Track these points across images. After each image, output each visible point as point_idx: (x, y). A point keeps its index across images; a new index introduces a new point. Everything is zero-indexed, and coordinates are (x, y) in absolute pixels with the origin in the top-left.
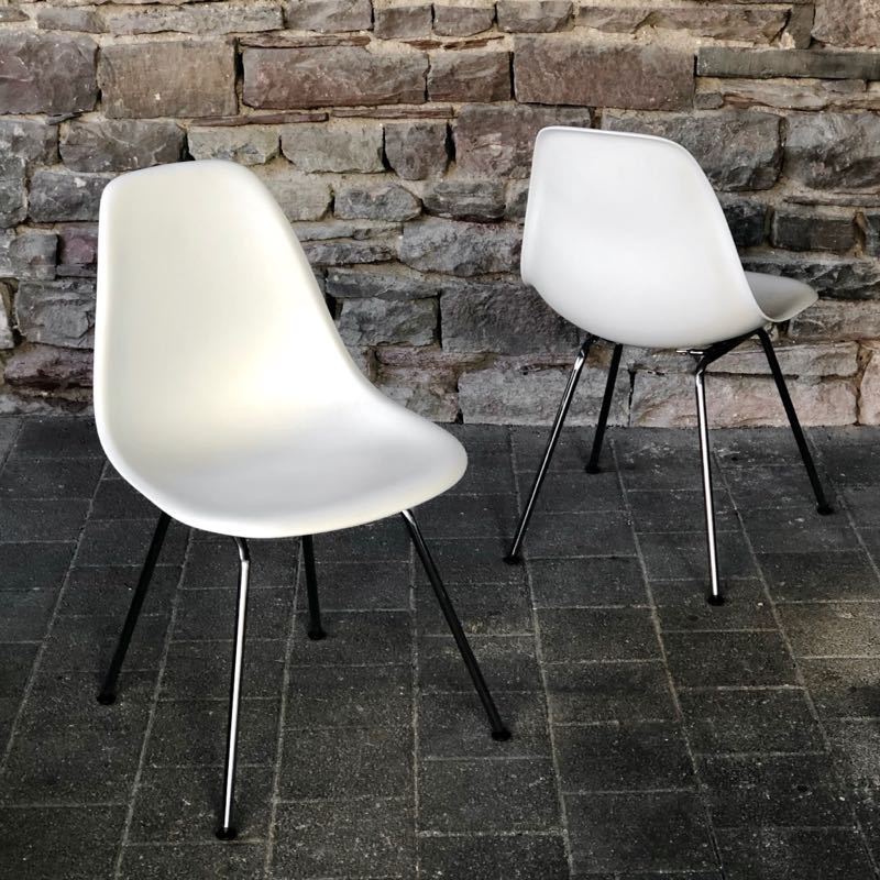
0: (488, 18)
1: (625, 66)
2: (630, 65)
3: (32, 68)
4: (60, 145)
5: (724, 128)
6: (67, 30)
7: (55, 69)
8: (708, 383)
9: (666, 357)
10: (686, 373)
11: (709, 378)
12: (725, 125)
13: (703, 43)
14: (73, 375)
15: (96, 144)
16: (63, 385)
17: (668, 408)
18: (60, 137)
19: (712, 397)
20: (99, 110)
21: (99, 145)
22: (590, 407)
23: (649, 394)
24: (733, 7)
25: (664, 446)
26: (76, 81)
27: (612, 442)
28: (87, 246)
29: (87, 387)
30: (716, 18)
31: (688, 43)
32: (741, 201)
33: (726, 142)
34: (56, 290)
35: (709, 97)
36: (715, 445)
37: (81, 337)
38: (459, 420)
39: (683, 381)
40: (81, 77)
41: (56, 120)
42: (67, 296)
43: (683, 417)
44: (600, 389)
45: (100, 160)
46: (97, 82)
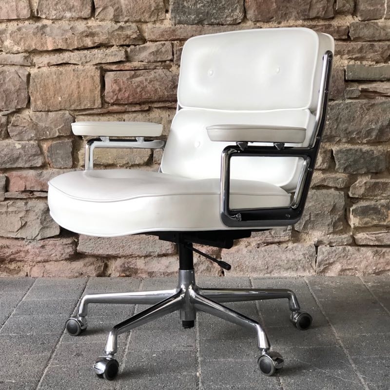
4: (8, 126)
5: (361, 107)
6: (13, 65)
7: (6, 86)
8: (358, 250)
9: (335, 236)
10: (346, 245)
11: (359, 248)
12: (362, 106)
13: (349, 63)
14: (13, 254)
15: (27, 125)
16: (7, 259)
17: (337, 265)
18: (8, 122)
19: (361, 257)
20: (29, 108)
21: (28, 125)
22: (294, 266)
23: (326, 256)
24: (364, 43)
25: (336, 283)
26: (17, 91)
27: (307, 282)
28: (21, 181)
29: (20, 261)
30: (355, 48)
31: (340, 63)
32: (373, 148)
33: (363, 115)
34: (4, 206)
35: (352, 91)
36: (365, 282)
37: (17, 231)
38: (222, 275)
39: (344, 249)
40: (19, 89)
41: (6, 112)
42: (10, 209)
43: (346, 269)
44: (299, 255)
45: (29, 134)
46: (28, 92)
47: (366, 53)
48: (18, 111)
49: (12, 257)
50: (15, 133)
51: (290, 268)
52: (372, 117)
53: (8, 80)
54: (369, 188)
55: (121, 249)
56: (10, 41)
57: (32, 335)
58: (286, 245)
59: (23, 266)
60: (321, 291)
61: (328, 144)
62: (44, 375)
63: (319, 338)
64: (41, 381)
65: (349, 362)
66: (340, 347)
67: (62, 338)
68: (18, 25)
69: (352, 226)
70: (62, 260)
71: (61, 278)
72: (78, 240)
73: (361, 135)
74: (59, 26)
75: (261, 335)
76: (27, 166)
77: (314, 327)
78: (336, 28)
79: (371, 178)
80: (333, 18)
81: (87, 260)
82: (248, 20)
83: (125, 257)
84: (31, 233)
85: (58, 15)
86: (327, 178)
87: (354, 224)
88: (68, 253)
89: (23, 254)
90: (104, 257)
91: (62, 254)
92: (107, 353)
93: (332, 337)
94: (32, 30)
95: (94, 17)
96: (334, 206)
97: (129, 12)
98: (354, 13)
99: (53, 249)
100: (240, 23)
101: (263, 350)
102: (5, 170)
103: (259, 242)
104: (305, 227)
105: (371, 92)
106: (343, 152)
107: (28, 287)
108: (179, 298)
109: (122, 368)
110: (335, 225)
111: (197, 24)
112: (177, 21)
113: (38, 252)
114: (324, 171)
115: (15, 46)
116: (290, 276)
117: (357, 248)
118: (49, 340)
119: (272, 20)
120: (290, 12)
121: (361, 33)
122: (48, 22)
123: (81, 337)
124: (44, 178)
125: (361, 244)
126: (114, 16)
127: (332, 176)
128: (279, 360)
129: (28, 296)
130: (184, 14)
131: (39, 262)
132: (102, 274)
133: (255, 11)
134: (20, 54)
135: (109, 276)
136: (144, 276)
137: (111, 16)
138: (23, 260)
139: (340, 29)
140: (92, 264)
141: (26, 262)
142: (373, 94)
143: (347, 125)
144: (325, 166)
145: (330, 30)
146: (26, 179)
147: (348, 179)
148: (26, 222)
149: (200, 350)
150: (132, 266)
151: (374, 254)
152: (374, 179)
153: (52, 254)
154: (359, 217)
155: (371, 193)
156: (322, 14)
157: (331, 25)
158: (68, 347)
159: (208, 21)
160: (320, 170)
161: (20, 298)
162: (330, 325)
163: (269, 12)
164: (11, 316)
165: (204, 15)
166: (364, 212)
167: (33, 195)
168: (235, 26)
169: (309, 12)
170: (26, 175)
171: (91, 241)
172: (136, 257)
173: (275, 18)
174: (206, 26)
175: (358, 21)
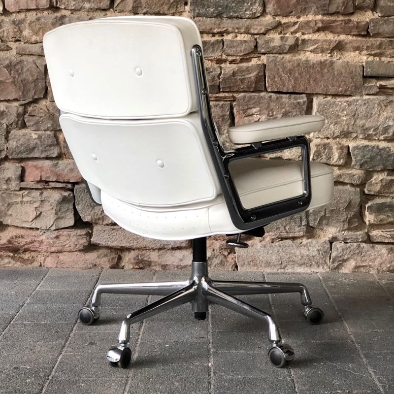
0: (252, 45)
1: (326, 71)
2: (328, 71)
3: (12, 74)
4: (25, 116)
5: (379, 104)
6: (31, 55)
7: (24, 75)
8: (373, 247)
9: (350, 233)
10: (360, 242)
11: (374, 245)
12: (380, 102)
13: (367, 59)
14: (27, 244)
15: (43, 115)
16: (21, 249)
17: (351, 262)
18: (25, 112)
19: (375, 255)
20: (47, 98)
21: (45, 115)
22: (308, 262)
23: (340, 253)
24: (383, 39)
25: (350, 279)
26: (35, 81)
27: (321, 278)
28: (37, 171)
29: (34, 251)
30: (374, 44)
31: (359, 59)
32: (390, 145)
33: (381, 112)
34: (20, 195)
35: (371, 87)
36: (379, 279)
37: (32, 221)
38: (236, 269)
39: (359, 246)
40: (37, 79)
41: (24, 102)
42: (25, 199)
43: (360, 267)
44: (313, 251)
45: (46, 124)
46: (46, 82)
47: (385, 49)
48: (35, 101)
49: (26, 247)
50: (32, 123)
51: (304, 264)
52: (390, 114)
53: (25, 69)
54: (385, 185)
55: (135, 242)
56: (29, 31)
57: (46, 324)
58: (301, 241)
59: (37, 256)
60: (334, 287)
61: (345, 140)
62: (58, 362)
63: (331, 333)
64: (55, 367)
65: (360, 356)
66: (352, 341)
67: (75, 327)
68: (37, 15)
69: (367, 223)
70: (76, 251)
71: (75, 269)
72: (92, 231)
73: (378, 132)
74: (78, 17)
75: (272, 327)
76: (43, 156)
77: (326, 322)
78: (355, 23)
79: (388, 175)
80: (352, 14)
81: (101, 251)
82: (267, 14)
83: (139, 249)
84: (46, 223)
85: (77, 5)
86: (343, 175)
87: (369, 221)
88: (82, 244)
89: (37, 244)
90: (118, 249)
91: (76, 245)
92: (120, 342)
93: (344, 332)
94: (51, 20)
95: (113, 8)
96: (350, 203)
97: (148, 4)
98: (374, 9)
99: (67, 240)
100: (259, 17)
101: (274, 342)
102: (21, 160)
103: (273, 237)
104: (320, 223)
105: (389, 88)
106: (360, 149)
107: (42, 277)
108: (192, 290)
109: (135, 356)
110: (350, 222)
111: (216, 17)
112: (196, 13)
113: (52, 242)
114: (340, 167)
115: (34, 36)
116: (303, 271)
117: (371, 245)
118: (63, 329)
119: (291, 14)
120: (311, 7)
121: (381, 29)
122: (67, 13)
123: (95, 327)
124: (60, 168)
125: (376, 241)
126: (133, 7)
127: (347, 172)
128: (289, 352)
129: (42, 286)
130: (203, 7)
131: (53, 252)
132: (116, 266)
133: (274, 5)
134: (38, 44)
135: (123, 268)
136: (157, 268)
137: (130, 8)
138: (37, 250)
139: (360, 25)
140: (106, 256)
141: (40, 252)
142: (391, 91)
143: (364, 121)
144: (341, 162)
145: (350, 25)
146: (41, 169)
147: (364, 175)
148: (41, 213)
149: (212, 342)
150: (145, 259)
151: (389, 252)
152: (390, 176)
153: (66, 245)
154: (374, 214)
155: (387, 190)
156: (341, 9)
157: (350, 21)
158: (82, 336)
159: (227, 15)
160: (336, 166)
161: (34, 287)
162: (342, 321)
163: (288, 7)
164: (26, 305)
165: (223, 9)
166: (380, 209)
167: (49, 185)
168: (253, 20)
169: (329, 7)
170: (42, 165)
171: (106, 232)
172: (149, 249)
173: (294, 13)
174: (225, 19)
175: (378, 17)
